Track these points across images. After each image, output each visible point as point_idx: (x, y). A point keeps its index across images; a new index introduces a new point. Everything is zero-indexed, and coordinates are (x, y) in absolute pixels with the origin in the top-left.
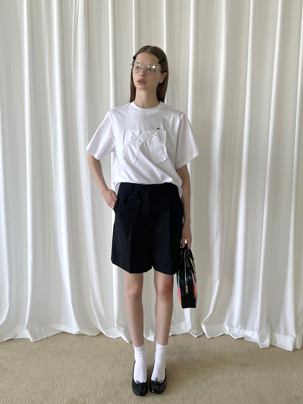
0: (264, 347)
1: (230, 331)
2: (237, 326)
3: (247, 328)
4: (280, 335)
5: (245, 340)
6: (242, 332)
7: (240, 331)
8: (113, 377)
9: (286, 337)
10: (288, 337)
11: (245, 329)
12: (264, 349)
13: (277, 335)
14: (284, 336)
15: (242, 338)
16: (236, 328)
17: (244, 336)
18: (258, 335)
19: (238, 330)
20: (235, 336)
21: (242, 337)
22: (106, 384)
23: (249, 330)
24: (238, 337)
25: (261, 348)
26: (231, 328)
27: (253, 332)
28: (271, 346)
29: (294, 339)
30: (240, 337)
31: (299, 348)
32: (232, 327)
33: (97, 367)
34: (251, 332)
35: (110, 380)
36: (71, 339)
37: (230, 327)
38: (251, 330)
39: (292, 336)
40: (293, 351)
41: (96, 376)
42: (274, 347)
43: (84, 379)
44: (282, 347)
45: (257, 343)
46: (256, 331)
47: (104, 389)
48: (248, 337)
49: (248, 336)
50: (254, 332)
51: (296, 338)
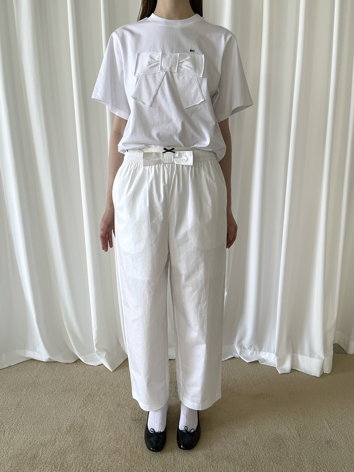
0: (284, 373)
1: (241, 353)
2: (250, 347)
3: (263, 350)
4: (304, 357)
5: (260, 364)
6: (256, 353)
7: (253, 353)
8: (82, 418)
9: (312, 359)
10: (314, 359)
11: (260, 350)
12: (283, 375)
13: (300, 357)
14: (308, 358)
15: (257, 362)
16: (249, 349)
17: (258, 359)
18: (276, 357)
19: (251, 351)
20: (247, 359)
21: (256, 360)
22: (71, 429)
23: (264, 351)
24: (251, 360)
25: (280, 374)
26: (243, 350)
27: (269, 354)
28: (293, 370)
29: (322, 362)
30: (253, 361)
31: (328, 373)
32: (243, 348)
33: (65, 404)
34: (268, 354)
35: (78, 423)
36: (40, 368)
37: (241, 348)
38: (268, 352)
39: (319, 358)
40: (320, 377)
41: (61, 417)
42: (296, 372)
43: (44, 421)
44: (306, 371)
45: (275, 367)
46: (274, 352)
47: (67, 436)
48: (264, 361)
49: (263, 359)
50: (271, 353)
51: (324, 361)
